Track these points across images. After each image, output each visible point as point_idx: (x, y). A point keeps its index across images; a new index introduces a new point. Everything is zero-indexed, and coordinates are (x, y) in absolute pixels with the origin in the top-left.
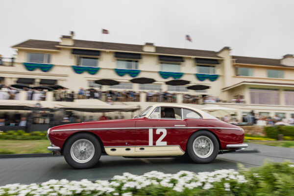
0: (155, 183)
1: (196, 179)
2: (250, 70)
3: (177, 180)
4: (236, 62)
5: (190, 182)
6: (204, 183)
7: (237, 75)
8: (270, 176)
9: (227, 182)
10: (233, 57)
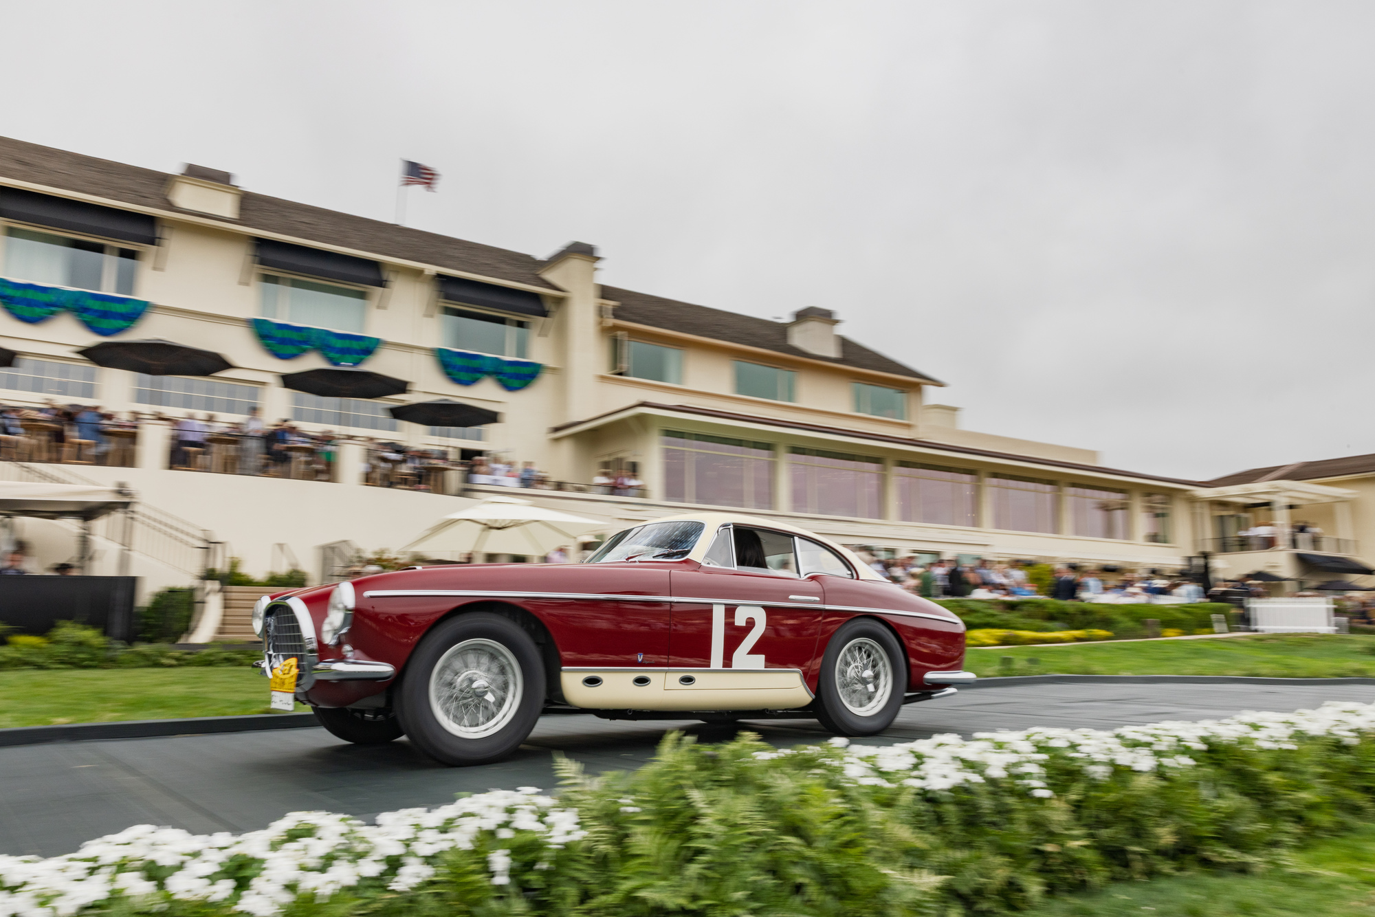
0: (136, 887)
1: (360, 848)
2: (672, 355)
3: (262, 861)
4: (617, 314)
5: (327, 862)
6: (394, 864)
7: (618, 371)
8: (677, 805)
9: (503, 843)
10: (606, 292)
